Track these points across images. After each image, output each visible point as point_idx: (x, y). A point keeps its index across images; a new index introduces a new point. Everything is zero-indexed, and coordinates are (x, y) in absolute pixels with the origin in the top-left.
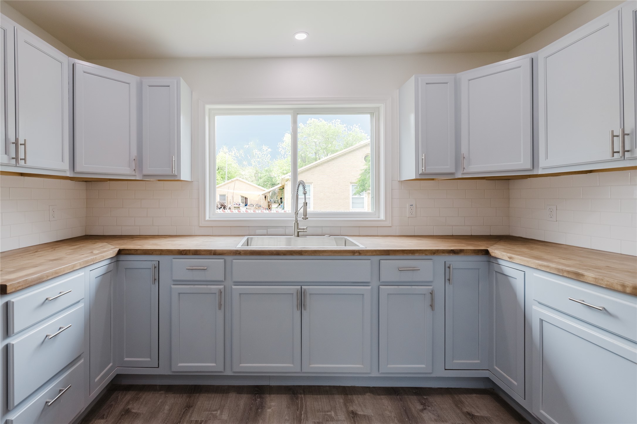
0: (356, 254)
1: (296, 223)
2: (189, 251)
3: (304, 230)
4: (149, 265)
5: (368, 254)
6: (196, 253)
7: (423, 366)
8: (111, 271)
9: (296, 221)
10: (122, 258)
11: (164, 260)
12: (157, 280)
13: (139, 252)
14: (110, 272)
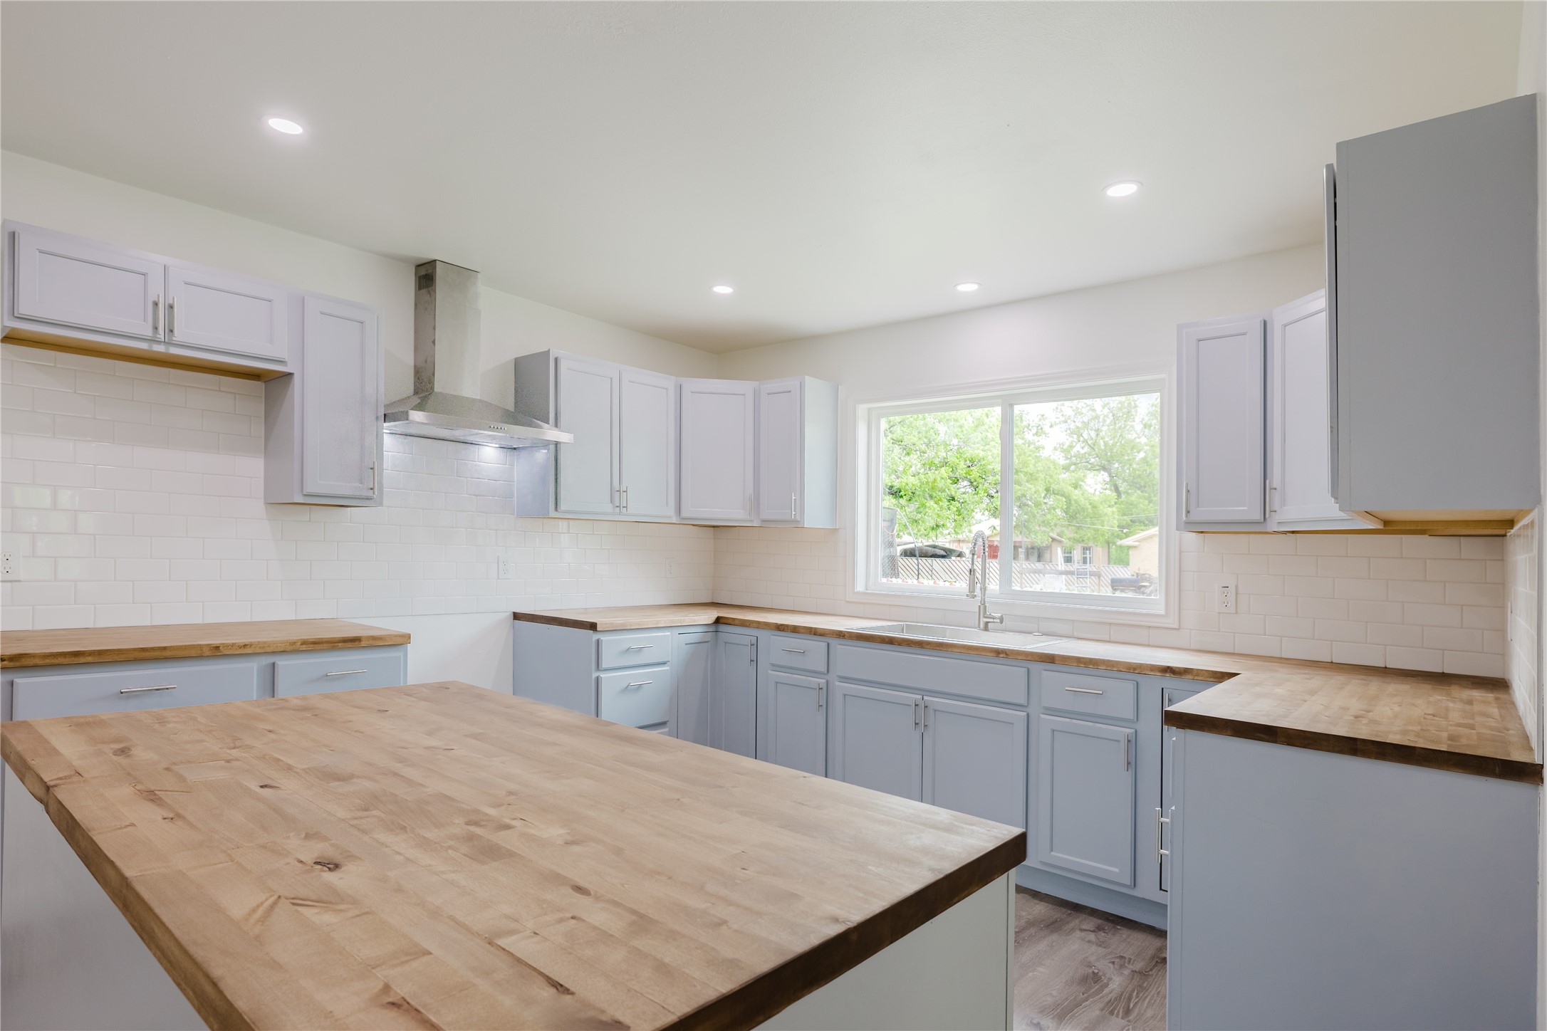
0: (1002, 656)
1: (982, 607)
2: (787, 626)
3: (995, 621)
4: (746, 640)
5: (1020, 658)
6: (795, 630)
7: (1117, 870)
8: (707, 642)
9: (982, 602)
10: (722, 628)
11: (763, 635)
12: (755, 661)
13: (736, 622)
14: (707, 644)
